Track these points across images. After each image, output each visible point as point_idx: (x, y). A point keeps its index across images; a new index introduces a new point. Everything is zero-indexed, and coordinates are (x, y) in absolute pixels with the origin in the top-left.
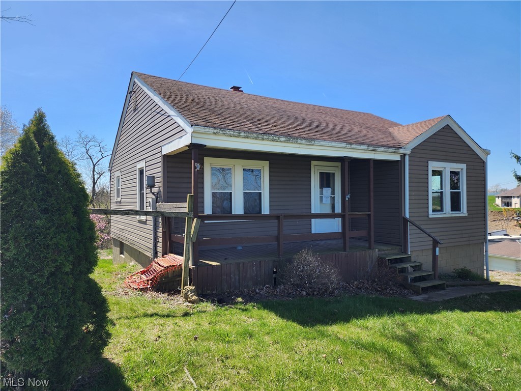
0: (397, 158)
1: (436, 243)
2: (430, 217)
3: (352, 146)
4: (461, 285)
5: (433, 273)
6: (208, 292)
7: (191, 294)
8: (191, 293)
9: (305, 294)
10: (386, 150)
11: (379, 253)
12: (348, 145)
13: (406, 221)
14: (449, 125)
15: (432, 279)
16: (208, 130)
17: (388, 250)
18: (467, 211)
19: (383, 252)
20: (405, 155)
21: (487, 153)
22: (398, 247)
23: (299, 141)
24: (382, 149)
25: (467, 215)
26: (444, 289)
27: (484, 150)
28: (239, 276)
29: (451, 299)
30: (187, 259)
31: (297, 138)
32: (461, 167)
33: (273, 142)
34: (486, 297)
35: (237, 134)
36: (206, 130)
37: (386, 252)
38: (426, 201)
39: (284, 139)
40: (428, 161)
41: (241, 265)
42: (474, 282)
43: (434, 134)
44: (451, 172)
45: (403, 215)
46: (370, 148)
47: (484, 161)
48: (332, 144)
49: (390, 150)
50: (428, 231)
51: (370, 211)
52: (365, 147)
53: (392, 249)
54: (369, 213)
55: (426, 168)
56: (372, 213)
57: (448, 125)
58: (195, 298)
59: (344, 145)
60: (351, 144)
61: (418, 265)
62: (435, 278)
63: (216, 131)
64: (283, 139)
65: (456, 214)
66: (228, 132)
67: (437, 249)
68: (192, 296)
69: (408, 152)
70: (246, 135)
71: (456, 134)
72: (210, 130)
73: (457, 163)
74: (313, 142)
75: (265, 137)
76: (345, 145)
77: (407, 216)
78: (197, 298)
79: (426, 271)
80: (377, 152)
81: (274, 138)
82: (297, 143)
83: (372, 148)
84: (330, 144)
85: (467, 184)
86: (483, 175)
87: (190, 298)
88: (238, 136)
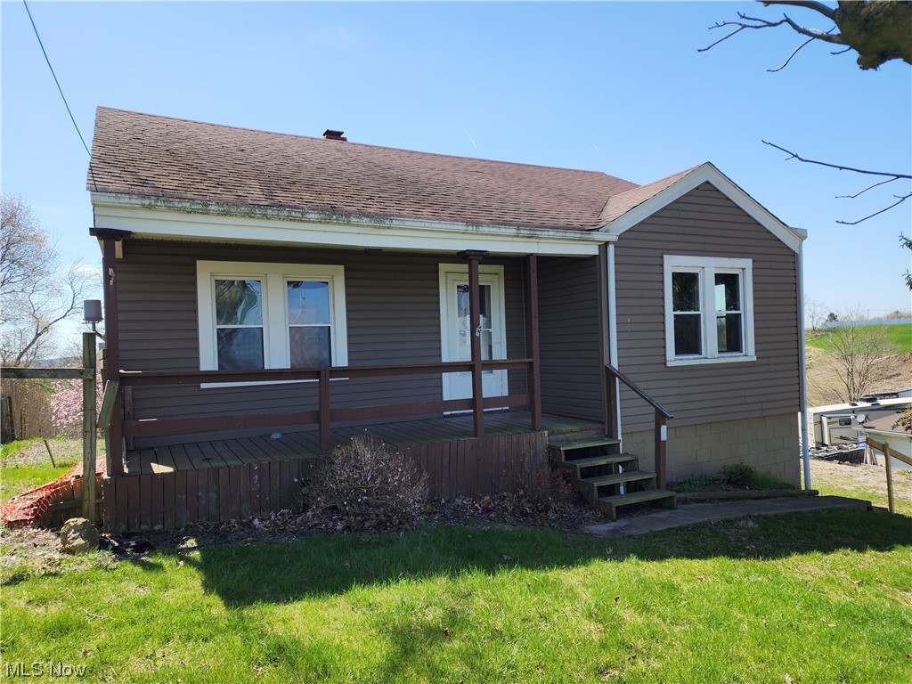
0: (593, 250)
1: (661, 417)
2: (669, 364)
3: (481, 229)
4: (720, 499)
5: (653, 475)
6: (143, 527)
7: (74, 535)
8: (74, 533)
9: (340, 526)
10: (560, 234)
11: (552, 437)
12: (470, 228)
13: (611, 375)
14: (711, 181)
15: (653, 488)
16: (127, 200)
17: (571, 431)
18: (756, 351)
19: (561, 436)
20: (607, 243)
21: (801, 235)
22: (596, 426)
23: (353, 220)
24: (552, 233)
25: (755, 359)
26: (671, 508)
27: (794, 230)
28: (218, 494)
29: (669, 530)
30: (88, 463)
31: (348, 215)
32: (742, 266)
33: (290, 223)
34: (751, 524)
35: (200, 207)
36: (120, 201)
37: (568, 435)
38: (660, 335)
39: (317, 216)
40: (663, 254)
41: (221, 472)
42: (755, 493)
43: (676, 202)
44: (716, 274)
45: (606, 362)
46: (522, 232)
47: (794, 252)
48: (433, 225)
49: (570, 235)
50: (649, 394)
51: (532, 357)
52: (512, 231)
53: (581, 430)
54: (530, 360)
55: (658, 269)
56: (536, 360)
57: (708, 182)
58: (80, 541)
59: (461, 227)
60: (478, 224)
61: (631, 461)
62: (659, 487)
63: (147, 202)
64: (313, 216)
65: (731, 358)
66: (176, 204)
67: (664, 429)
68: (74, 538)
69: (615, 238)
70: (221, 209)
71: (728, 199)
72: (133, 201)
73: (730, 257)
74: (387, 222)
75: (269, 212)
76: (464, 228)
77: (615, 364)
78: (82, 542)
79: (643, 473)
80: (541, 240)
81: (293, 214)
82: (349, 224)
83: (526, 232)
84: (427, 225)
85: (754, 298)
86: (793, 280)
87: (69, 543)
88: (206, 213)
